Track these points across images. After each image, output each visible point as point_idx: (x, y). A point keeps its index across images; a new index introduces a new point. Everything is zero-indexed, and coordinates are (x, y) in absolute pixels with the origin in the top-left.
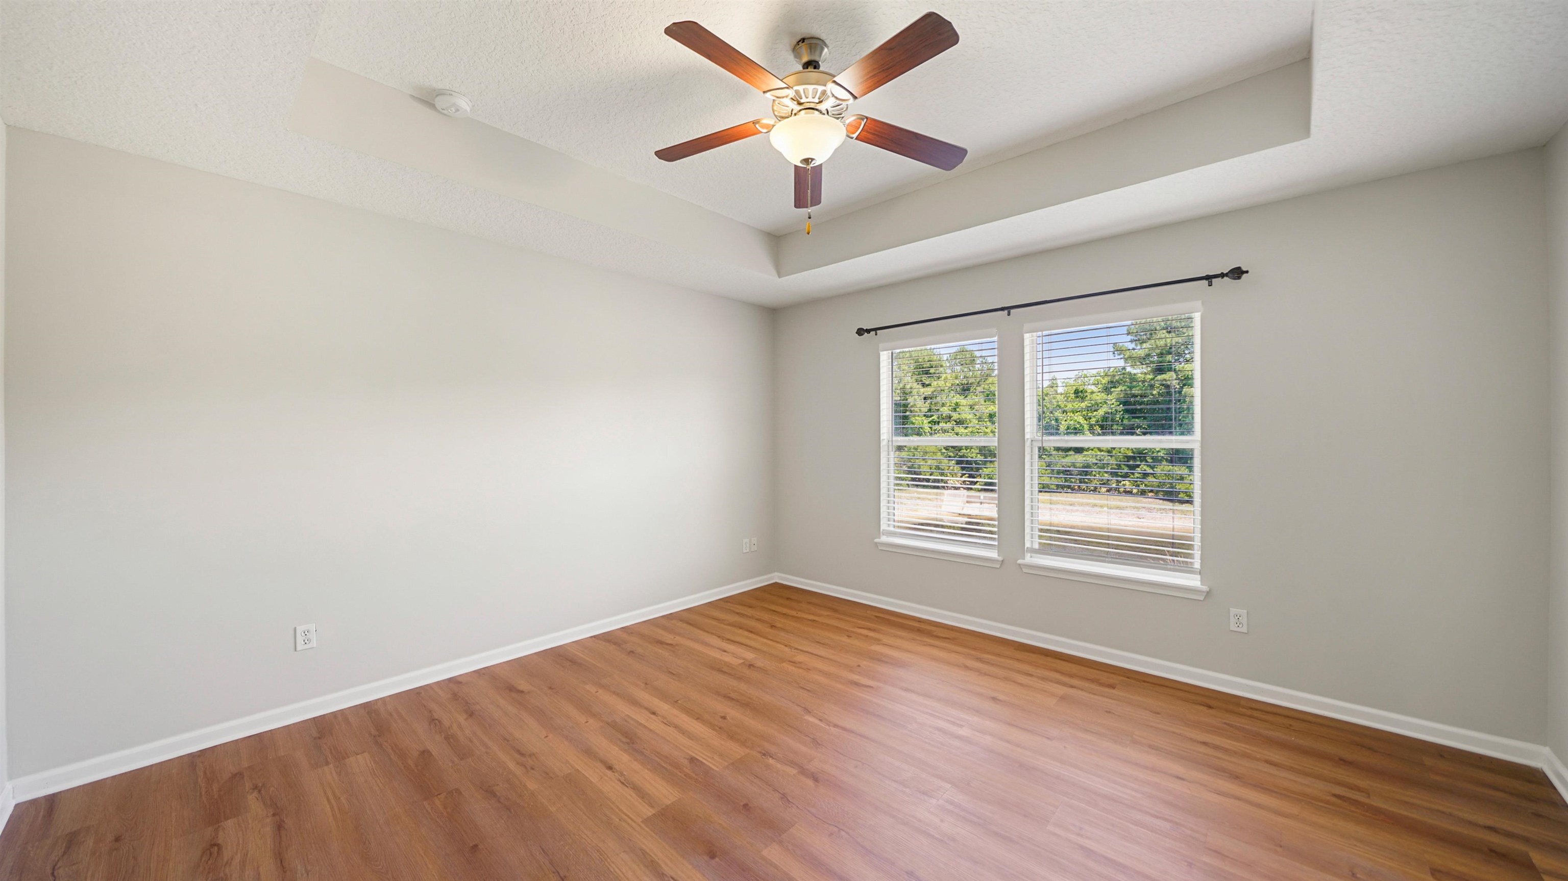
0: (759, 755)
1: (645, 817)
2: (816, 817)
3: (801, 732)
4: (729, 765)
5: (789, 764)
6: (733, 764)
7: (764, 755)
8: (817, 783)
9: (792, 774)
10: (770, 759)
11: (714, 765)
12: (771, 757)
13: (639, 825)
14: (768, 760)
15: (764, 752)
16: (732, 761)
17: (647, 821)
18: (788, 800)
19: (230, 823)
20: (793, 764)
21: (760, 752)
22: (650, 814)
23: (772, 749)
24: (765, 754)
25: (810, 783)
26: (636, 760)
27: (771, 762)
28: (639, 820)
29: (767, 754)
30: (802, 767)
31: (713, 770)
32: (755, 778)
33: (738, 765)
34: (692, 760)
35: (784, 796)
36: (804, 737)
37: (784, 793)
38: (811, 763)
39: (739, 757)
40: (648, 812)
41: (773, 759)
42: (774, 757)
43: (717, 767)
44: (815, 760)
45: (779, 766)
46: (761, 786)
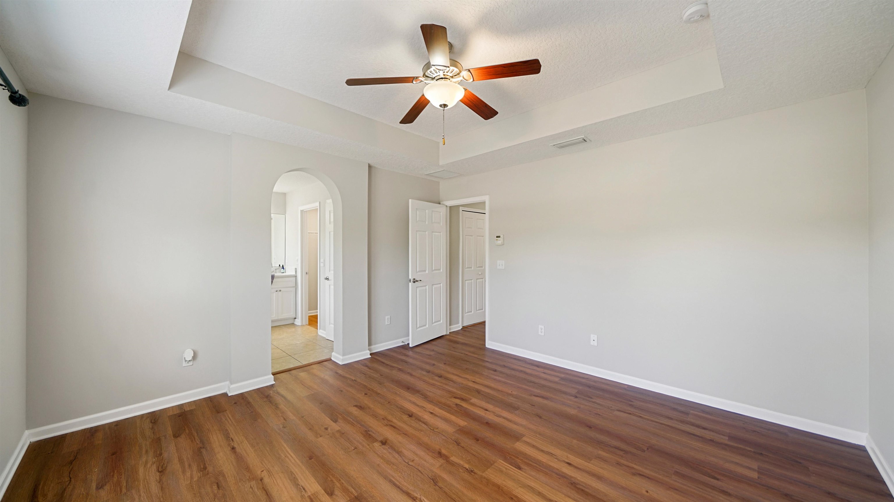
0: (476, 471)
1: (525, 437)
2: (443, 435)
3: (445, 492)
4: (494, 464)
5: (455, 464)
6: (492, 465)
7: (472, 471)
8: (440, 451)
9: (453, 457)
10: (467, 468)
11: (503, 464)
12: (467, 469)
13: (526, 434)
14: (469, 467)
15: (473, 474)
16: (493, 466)
17: (524, 436)
18: (456, 442)
19: (727, 438)
20: (452, 464)
21: (475, 473)
22: (524, 438)
23: (466, 476)
24: (470, 472)
25: (444, 451)
26: (558, 469)
27: (467, 465)
28: (527, 435)
29: (470, 471)
30: (447, 461)
31: (502, 460)
32: (476, 454)
33: (488, 464)
34: (520, 468)
35: (458, 444)
36: (443, 486)
37: (458, 446)
38: (441, 464)
39: (489, 470)
40: (524, 439)
41: (465, 468)
42: (465, 469)
43: (500, 462)
44: (438, 466)
45: (462, 463)
46: (471, 450)
